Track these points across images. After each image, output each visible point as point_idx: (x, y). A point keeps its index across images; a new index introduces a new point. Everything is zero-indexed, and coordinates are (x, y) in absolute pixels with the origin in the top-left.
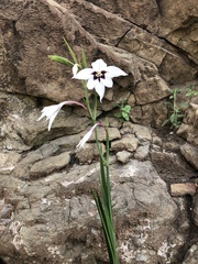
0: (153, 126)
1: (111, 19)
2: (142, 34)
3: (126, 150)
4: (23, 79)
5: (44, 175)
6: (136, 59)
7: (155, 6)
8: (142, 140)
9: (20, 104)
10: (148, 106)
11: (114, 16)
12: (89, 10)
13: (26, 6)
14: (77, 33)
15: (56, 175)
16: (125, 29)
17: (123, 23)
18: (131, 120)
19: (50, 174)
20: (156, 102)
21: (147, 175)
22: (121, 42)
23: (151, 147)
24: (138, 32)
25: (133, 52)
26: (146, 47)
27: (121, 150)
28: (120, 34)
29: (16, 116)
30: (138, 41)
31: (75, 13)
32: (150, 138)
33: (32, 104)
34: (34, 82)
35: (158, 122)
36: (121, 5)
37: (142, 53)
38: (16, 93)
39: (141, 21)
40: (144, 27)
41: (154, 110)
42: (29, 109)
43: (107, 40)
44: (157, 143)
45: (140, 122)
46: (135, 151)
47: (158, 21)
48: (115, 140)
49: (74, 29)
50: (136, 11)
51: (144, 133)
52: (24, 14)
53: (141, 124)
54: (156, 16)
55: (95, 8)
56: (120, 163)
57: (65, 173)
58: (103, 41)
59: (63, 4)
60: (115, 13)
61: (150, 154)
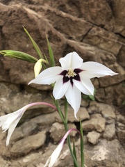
0: (115, 104)
1: (76, 21)
2: (102, 31)
3: (95, 130)
4: (8, 71)
5: (23, 155)
6: (98, 51)
7: (110, 11)
8: (107, 119)
9: (7, 89)
10: (110, 88)
11: (78, 19)
12: (59, 16)
13: (10, 15)
14: (50, 33)
15: (33, 156)
16: (88, 28)
17: (86, 24)
18: (96, 100)
19: (28, 154)
20: (117, 84)
21: (118, 156)
22: (85, 38)
23: (116, 125)
24: (98, 30)
25: (95, 45)
26: (105, 41)
27: (90, 130)
28: (84, 32)
29: (4, 99)
30: (99, 36)
31: (48, 18)
32: (114, 116)
33: (16, 89)
34: (16, 73)
35: (119, 100)
36: (83, 11)
37: (102, 46)
38: (3, 82)
39: (99, 22)
40: (102, 26)
41: (115, 91)
42: (14, 93)
43: (74, 37)
44: (121, 121)
45: (104, 101)
46: (103, 132)
47: (112, 22)
48: (84, 120)
49: (47, 29)
50: (95, 15)
51: (109, 112)
52: (9, 20)
53: (105, 103)
54: (111, 18)
55: (64, 14)
56: (91, 145)
57: (41, 153)
58: (71, 38)
59: (39, 12)
60: (79, 17)
61: (116, 133)
